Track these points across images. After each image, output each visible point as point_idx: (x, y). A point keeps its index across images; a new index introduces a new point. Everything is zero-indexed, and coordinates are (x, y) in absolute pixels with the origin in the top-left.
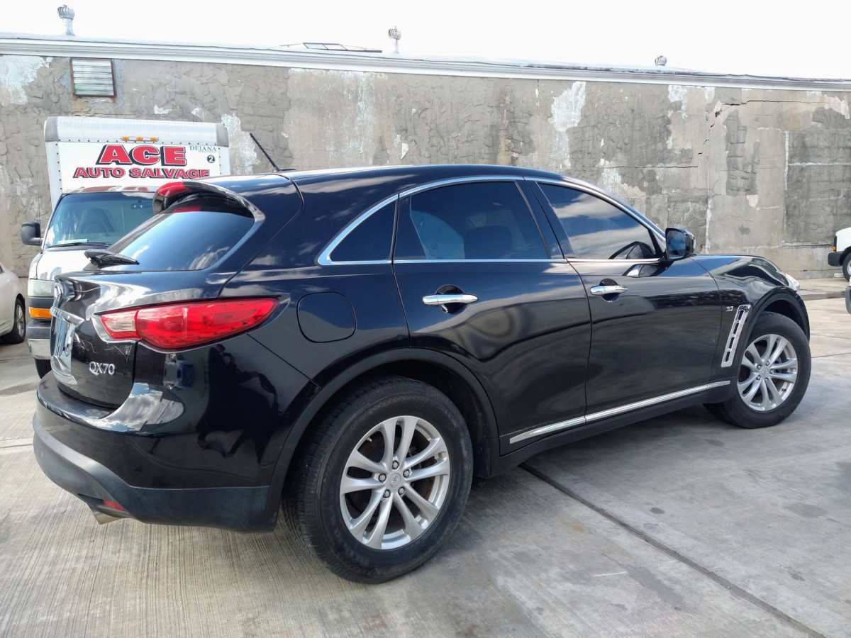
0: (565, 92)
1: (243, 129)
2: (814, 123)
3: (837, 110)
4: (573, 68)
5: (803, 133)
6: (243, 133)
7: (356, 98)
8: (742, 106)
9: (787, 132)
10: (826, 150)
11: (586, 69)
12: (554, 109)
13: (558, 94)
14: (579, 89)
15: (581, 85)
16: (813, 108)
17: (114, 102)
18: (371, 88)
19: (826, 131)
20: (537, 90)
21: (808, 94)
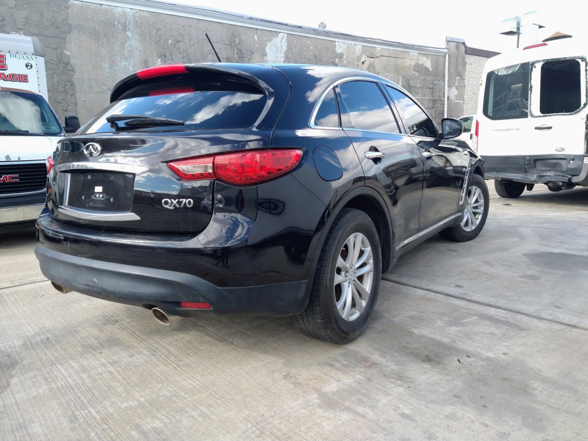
0: (274, 40)
2: (414, 72)
3: (425, 65)
4: (279, 23)
5: (409, 78)
7: (125, 28)
8: (376, 59)
9: (400, 77)
10: (420, 89)
11: (286, 25)
12: (268, 50)
13: (270, 40)
14: (283, 38)
15: (284, 35)
16: (413, 63)
18: (136, 22)
19: (420, 78)
20: (256, 36)
21: (411, 54)
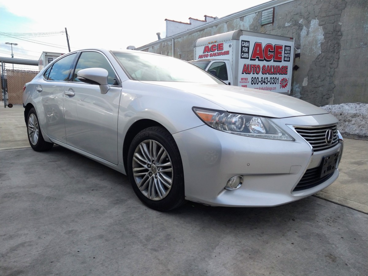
1: (320, 25)
6: (319, 27)
17: (273, 25)
